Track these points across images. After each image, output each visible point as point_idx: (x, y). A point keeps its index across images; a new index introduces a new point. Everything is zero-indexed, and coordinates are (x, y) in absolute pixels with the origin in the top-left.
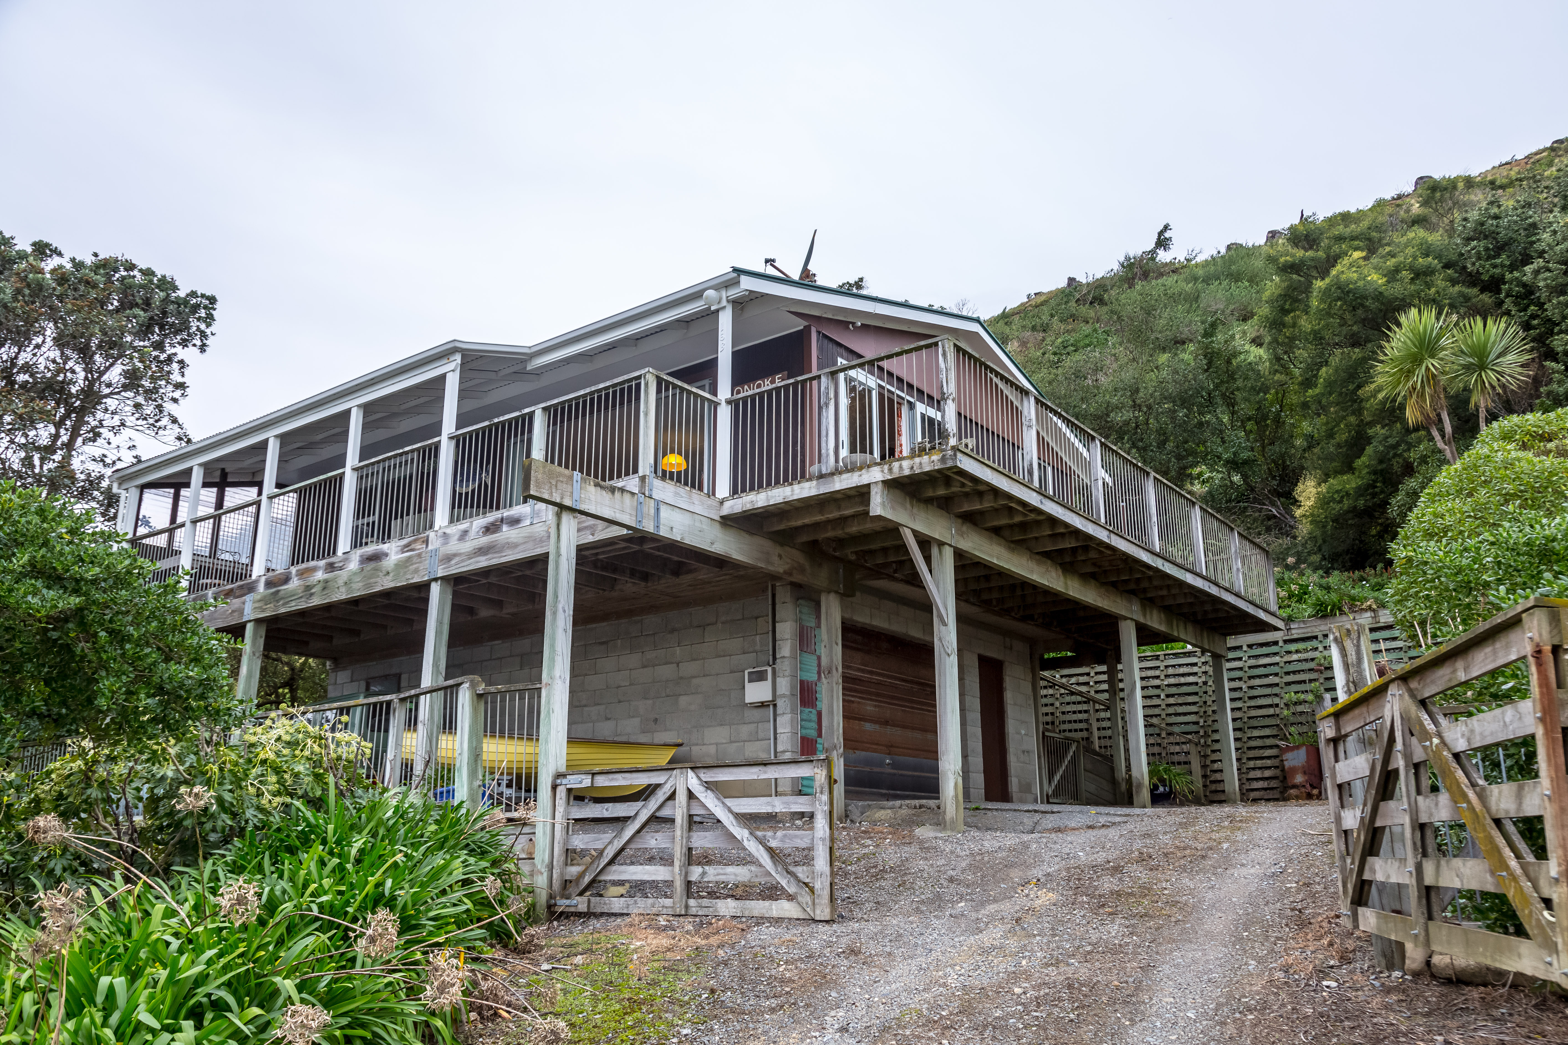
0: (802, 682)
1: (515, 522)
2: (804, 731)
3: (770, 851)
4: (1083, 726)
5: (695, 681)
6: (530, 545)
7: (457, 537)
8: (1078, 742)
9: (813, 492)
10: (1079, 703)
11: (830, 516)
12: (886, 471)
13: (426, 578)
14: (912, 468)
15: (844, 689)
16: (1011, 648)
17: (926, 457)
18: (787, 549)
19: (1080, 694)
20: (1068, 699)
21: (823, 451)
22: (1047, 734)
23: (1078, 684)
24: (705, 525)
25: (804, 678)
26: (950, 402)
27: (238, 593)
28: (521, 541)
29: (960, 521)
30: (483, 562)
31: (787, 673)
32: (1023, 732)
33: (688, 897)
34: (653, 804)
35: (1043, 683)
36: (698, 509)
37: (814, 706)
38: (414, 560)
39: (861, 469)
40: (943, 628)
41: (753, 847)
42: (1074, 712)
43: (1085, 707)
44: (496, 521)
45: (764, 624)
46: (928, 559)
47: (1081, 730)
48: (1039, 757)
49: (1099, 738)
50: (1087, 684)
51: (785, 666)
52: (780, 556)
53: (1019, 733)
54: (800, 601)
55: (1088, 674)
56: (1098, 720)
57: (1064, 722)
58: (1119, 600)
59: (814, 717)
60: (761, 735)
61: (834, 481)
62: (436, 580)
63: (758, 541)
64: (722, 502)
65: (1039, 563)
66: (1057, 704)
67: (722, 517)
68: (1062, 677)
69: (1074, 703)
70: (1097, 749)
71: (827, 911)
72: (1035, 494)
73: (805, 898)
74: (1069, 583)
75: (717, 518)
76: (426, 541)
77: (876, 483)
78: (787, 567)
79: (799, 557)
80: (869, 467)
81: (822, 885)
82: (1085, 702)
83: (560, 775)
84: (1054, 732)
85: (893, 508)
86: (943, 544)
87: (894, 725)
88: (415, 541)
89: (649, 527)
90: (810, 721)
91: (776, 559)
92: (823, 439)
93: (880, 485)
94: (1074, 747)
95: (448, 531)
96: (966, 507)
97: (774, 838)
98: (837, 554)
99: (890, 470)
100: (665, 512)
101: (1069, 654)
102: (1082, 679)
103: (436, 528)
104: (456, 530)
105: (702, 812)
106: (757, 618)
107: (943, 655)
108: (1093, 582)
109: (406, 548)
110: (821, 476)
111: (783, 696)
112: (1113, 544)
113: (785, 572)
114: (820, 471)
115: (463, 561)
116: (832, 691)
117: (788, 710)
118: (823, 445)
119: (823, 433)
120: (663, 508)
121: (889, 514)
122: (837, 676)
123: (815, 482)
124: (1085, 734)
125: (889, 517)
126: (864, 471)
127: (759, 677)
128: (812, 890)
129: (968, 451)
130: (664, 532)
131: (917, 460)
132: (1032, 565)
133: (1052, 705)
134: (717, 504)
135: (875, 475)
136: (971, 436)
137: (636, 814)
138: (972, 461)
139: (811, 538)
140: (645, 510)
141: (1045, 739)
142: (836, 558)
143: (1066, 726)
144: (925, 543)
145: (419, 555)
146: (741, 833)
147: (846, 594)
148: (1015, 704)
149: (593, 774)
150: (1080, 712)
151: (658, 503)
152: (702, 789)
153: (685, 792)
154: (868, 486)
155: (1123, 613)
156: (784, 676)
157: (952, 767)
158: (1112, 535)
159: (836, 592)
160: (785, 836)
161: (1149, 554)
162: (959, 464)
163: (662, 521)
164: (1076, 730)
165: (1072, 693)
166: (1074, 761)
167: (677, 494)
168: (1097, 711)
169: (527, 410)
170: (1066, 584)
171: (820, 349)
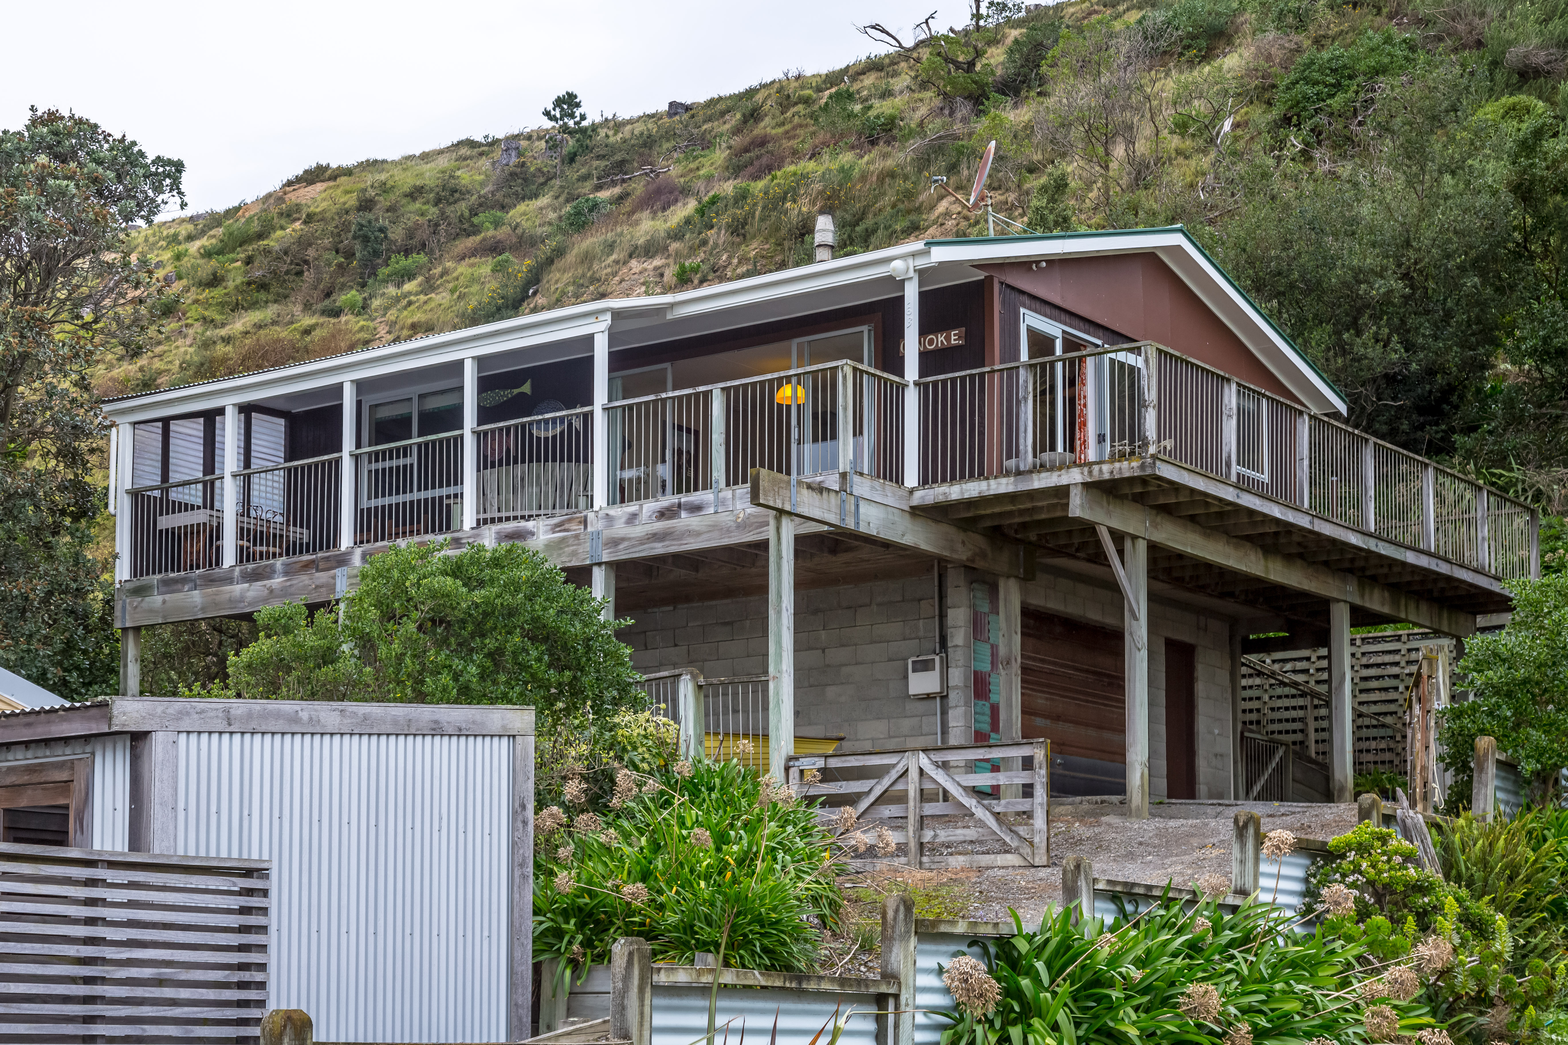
0: (975, 673)
1: (695, 508)
2: (978, 725)
3: (997, 815)
4: (1297, 726)
5: (845, 670)
6: (716, 534)
7: (623, 520)
8: (1287, 745)
9: (1011, 489)
10: (1293, 696)
11: (1022, 507)
12: (1086, 473)
13: (588, 562)
14: (1112, 472)
15: (1023, 681)
16: (1206, 630)
17: (1126, 463)
18: (970, 533)
19: (1295, 685)
20: (1279, 691)
21: (1021, 447)
22: (1246, 734)
23: (1294, 671)
24: (897, 517)
25: (978, 669)
26: (1150, 410)
27: (322, 565)
28: (704, 529)
29: (1154, 512)
30: (659, 549)
31: (960, 663)
32: (1216, 732)
33: (921, 855)
34: (886, 782)
35: (1244, 670)
36: (890, 501)
37: (987, 698)
38: (571, 541)
39: (1060, 469)
40: (1134, 623)
41: (980, 813)
42: (1287, 709)
43: (1300, 702)
44: (673, 506)
45: (930, 608)
46: (1121, 552)
47: (1294, 732)
48: (1235, 762)
49: (1317, 742)
50: (1306, 671)
51: (957, 656)
52: (963, 542)
53: (1211, 732)
54: (975, 585)
55: (1308, 659)
56: (1316, 719)
57: (1272, 721)
58: (1330, 581)
59: (987, 710)
60: (925, 729)
61: (1032, 480)
62: (599, 564)
63: (945, 528)
64: (912, 491)
65: (1237, 547)
66: (1266, 698)
67: (911, 507)
68: (1274, 661)
69: (1287, 696)
70: (1313, 755)
71: (1045, 858)
72: (1231, 489)
73: (1026, 850)
74: (1271, 565)
75: (907, 509)
76: (585, 522)
77: (1075, 484)
78: (969, 554)
79: (980, 541)
80: (1068, 467)
81: (1040, 840)
82: (1301, 696)
83: (790, 759)
84: (1259, 733)
85: (1091, 508)
86: (1137, 537)
87: (1067, 721)
88: (569, 521)
89: (850, 524)
90: (983, 714)
91: (959, 546)
92: (1022, 435)
93: (1080, 487)
94: (1281, 752)
95: (612, 512)
96: (1162, 501)
97: (998, 805)
98: (1018, 536)
99: (1090, 472)
100: (864, 508)
101: (1281, 634)
102: (1300, 665)
103: (596, 507)
104: (620, 512)
105: (933, 786)
106: (920, 600)
107: (1134, 649)
108: (1299, 562)
109: (556, 528)
110: (1019, 473)
111: (956, 687)
112: (1316, 529)
113: (968, 560)
114: (1018, 467)
115: (633, 546)
116: (1011, 683)
117: (962, 703)
118: (1021, 441)
119: (1022, 429)
120: (862, 504)
121: (1087, 515)
122: (1016, 667)
123: (1012, 479)
124: (1299, 737)
125: (1087, 517)
126: (1063, 471)
127: (924, 666)
128: (1031, 843)
129: (1167, 458)
130: (863, 529)
131: (1117, 465)
132: (1230, 550)
133: (1258, 698)
134: (906, 494)
135: (1074, 476)
136: (1170, 437)
137: (871, 790)
138: (1170, 467)
139: (996, 523)
140: (847, 507)
141: (1243, 741)
142: (1017, 540)
143: (1276, 727)
144: (1118, 537)
145: (577, 537)
146: (970, 802)
147: (1027, 577)
148: (1208, 698)
149: (826, 757)
150: (1294, 708)
151: (857, 498)
152: (933, 767)
153: (917, 770)
154: (1068, 486)
155: (1335, 595)
156: (957, 667)
157: (1139, 758)
158: (1316, 521)
159: (1016, 577)
160: (1008, 803)
161: (1359, 535)
162: (1157, 473)
163: (861, 517)
164: (1287, 732)
165: (1283, 684)
166: (1280, 769)
167: (873, 488)
168: (1316, 707)
169: (702, 389)
170: (1267, 567)
171: (1003, 303)
